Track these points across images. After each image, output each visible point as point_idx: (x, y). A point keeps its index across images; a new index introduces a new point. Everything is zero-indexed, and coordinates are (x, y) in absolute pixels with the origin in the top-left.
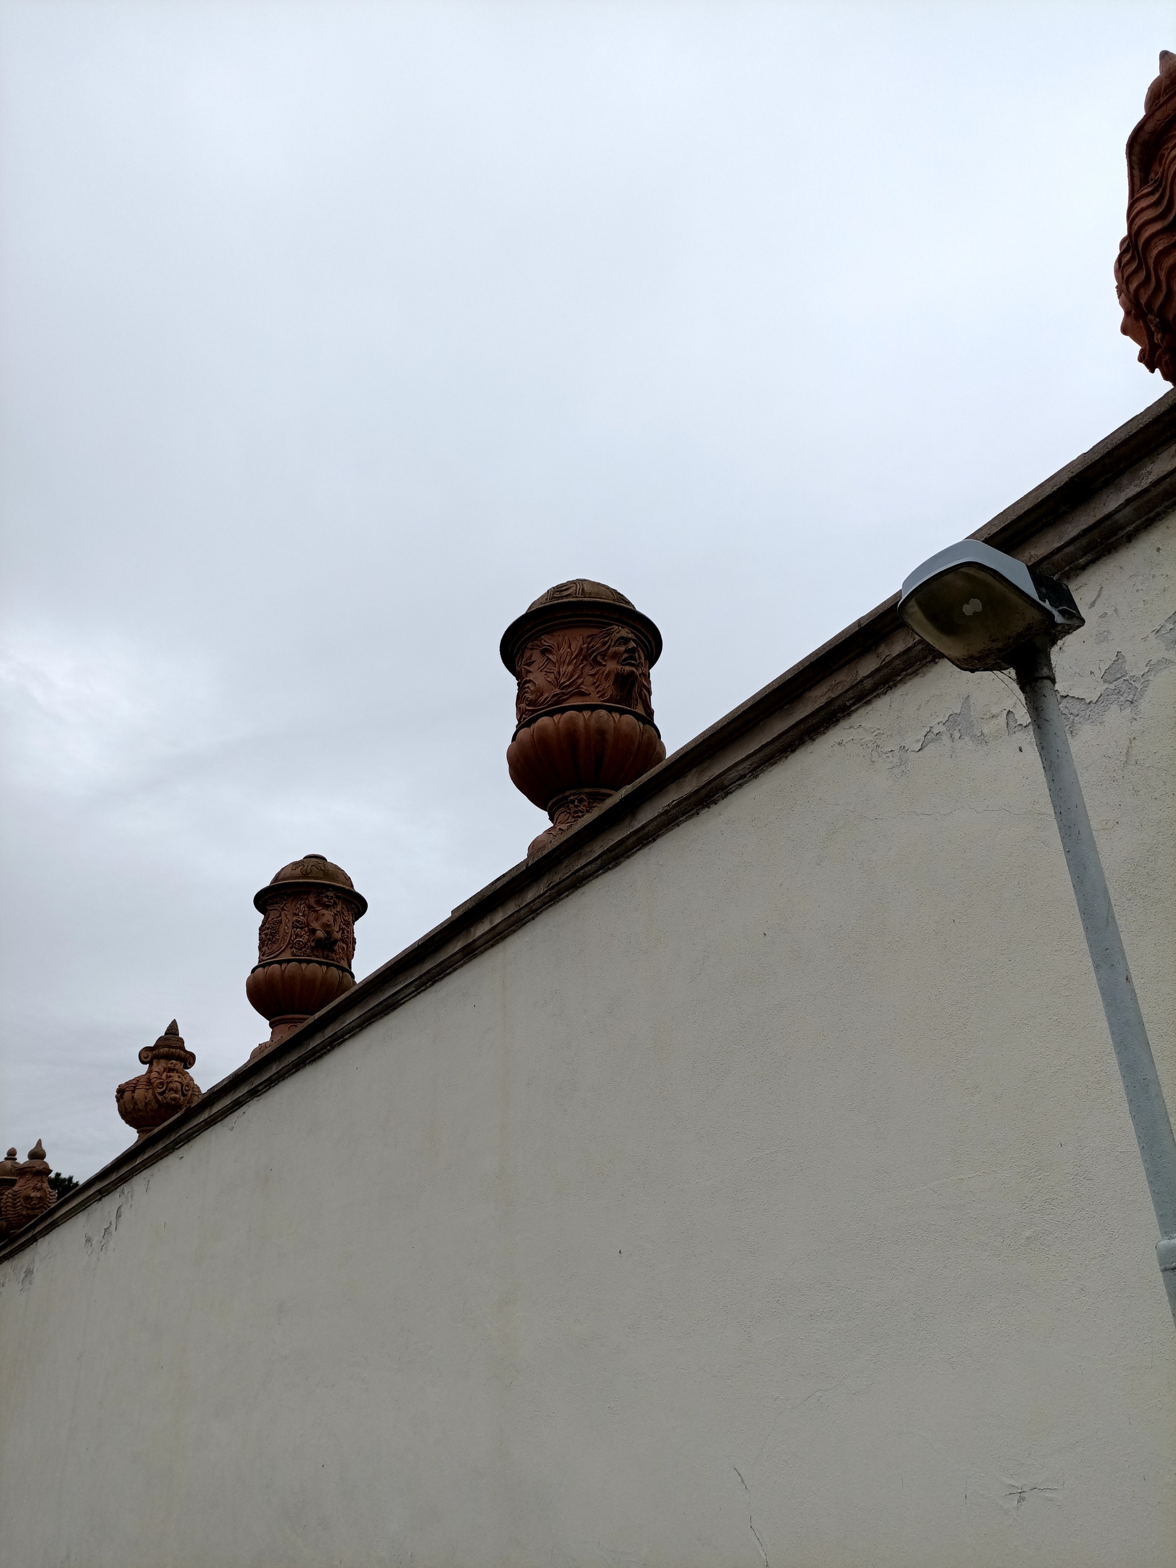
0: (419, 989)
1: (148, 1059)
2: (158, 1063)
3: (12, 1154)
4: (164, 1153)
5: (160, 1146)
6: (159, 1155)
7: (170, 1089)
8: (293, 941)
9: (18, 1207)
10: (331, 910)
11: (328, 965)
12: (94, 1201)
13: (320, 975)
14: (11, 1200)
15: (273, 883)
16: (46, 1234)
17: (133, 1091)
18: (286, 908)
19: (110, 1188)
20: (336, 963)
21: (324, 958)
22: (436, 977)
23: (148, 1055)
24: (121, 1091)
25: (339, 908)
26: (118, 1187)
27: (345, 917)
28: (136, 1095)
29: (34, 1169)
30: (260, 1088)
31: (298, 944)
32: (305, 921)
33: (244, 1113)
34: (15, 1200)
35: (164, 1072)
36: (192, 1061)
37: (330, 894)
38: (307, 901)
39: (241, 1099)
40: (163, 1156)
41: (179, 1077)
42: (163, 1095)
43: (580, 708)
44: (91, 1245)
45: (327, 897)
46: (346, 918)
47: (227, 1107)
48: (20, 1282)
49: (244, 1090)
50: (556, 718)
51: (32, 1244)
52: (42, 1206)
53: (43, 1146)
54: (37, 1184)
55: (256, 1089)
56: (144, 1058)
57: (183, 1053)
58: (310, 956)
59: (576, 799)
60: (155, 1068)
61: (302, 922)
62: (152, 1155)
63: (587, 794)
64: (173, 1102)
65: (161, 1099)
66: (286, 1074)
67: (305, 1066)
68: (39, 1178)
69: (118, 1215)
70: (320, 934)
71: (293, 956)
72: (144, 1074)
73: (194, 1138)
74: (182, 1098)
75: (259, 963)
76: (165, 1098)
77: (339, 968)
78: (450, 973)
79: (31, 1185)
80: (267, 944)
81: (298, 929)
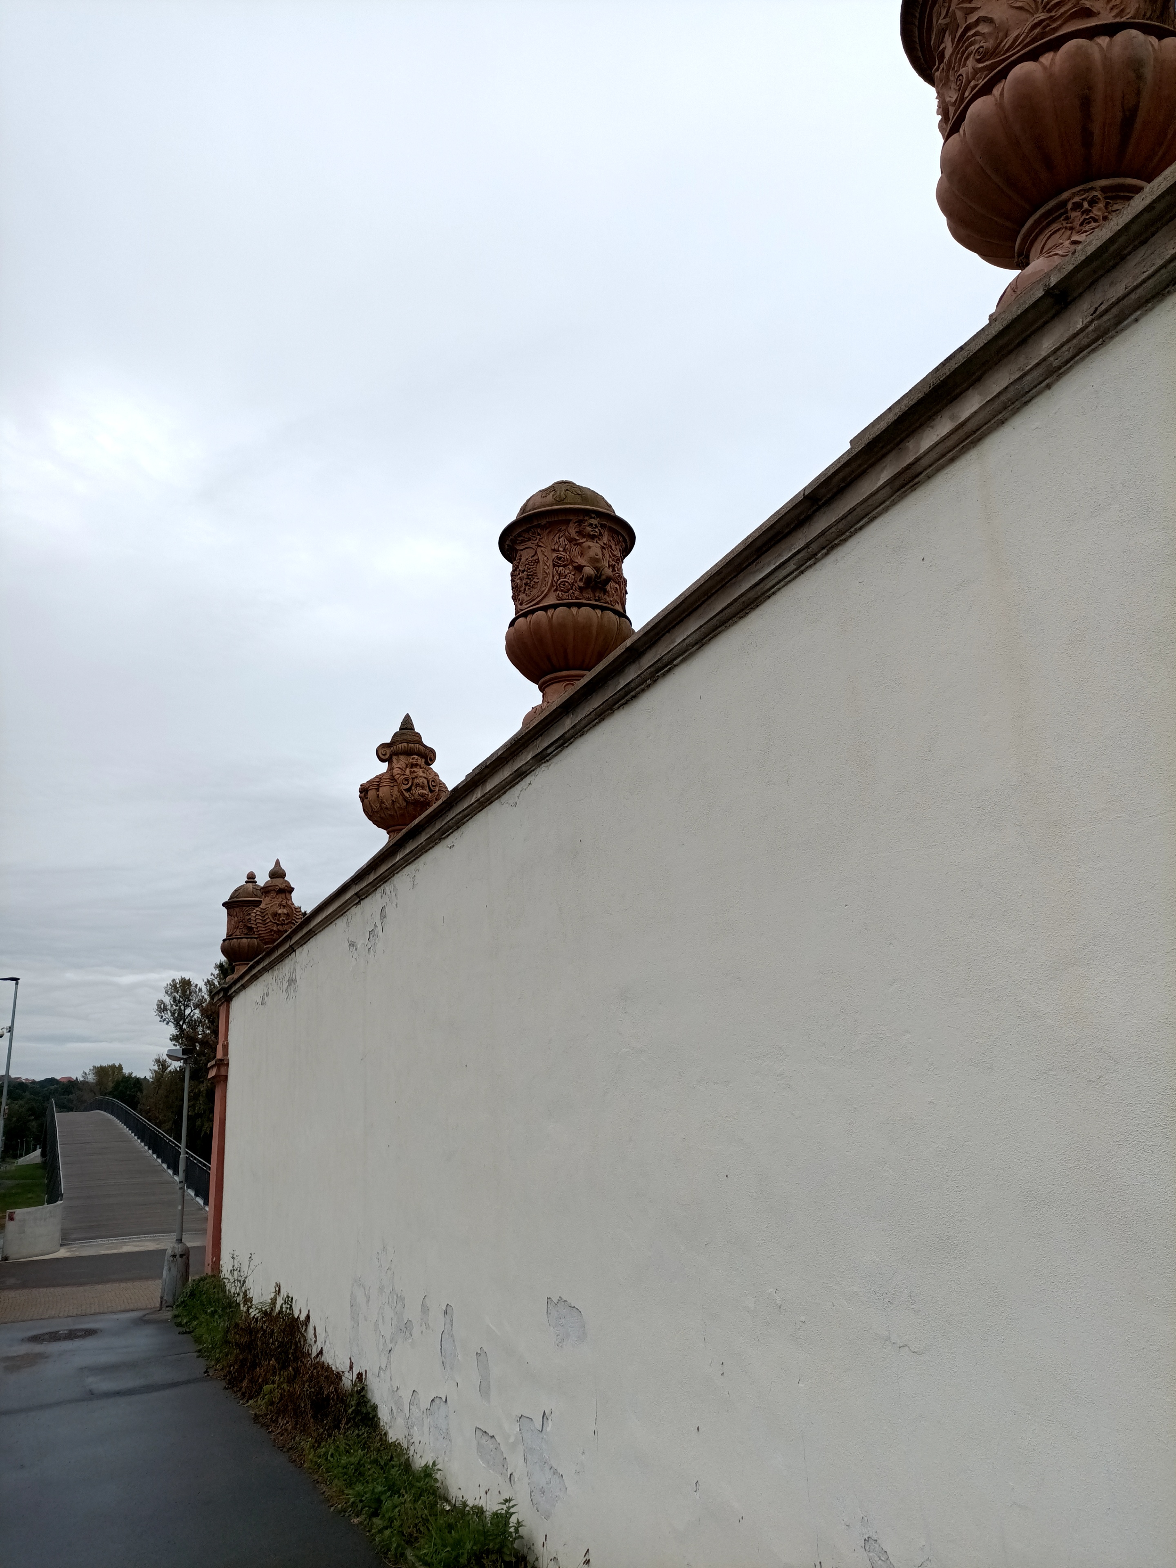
0: (802, 565)
1: (387, 757)
2: (398, 760)
3: (251, 878)
4: (430, 844)
5: (423, 838)
6: (423, 848)
7: (416, 784)
8: (556, 583)
9: (268, 923)
10: (597, 542)
11: (603, 609)
12: (352, 905)
13: (595, 621)
14: (260, 917)
15: (523, 513)
16: (304, 944)
17: (378, 790)
18: (541, 544)
19: (367, 891)
20: (610, 606)
21: (596, 600)
22: (836, 539)
23: (385, 753)
24: (364, 791)
25: (605, 540)
26: (378, 887)
27: (614, 551)
28: (381, 793)
29: (277, 887)
30: (549, 751)
31: (564, 585)
32: (568, 557)
33: (530, 784)
34: (264, 917)
35: (407, 767)
36: (432, 757)
37: (594, 522)
38: (567, 533)
39: (524, 769)
40: (427, 848)
41: (424, 772)
42: (410, 792)
43: (1090, 34)
44: (356, 949)
45: (591, 525)
46: (615, 553)
47: (507, 780)
48: (284, 991)
49: (527, 756)
50: (1046, 59)
51: (290, 954)
52: (291, 921)
53: (281, 866)
54: (282, 901)
55: (544, 753)
56: (383, 755)
57: (422, 748)
58: (580, 599)
59: (1084, 200)
60: (395, 764)
61: (564, 558)
62: (416, 848)
63: (1104, 189)
64: (422, 799)
65: (408, 796)
66: (586, 727)
67: (614, 711)
68: (283, 896)
69: (383, 916)
70: (589, 570)
71: (559, 600)
72: (385, 771)
73: (464, 824)
74: (430, 795)
75: (516, 615)
76: (412, 794)
77: (616, 612)
78: (861, 528)
79: (276, 902)
80: (525, 590)
81: (561, 568)
